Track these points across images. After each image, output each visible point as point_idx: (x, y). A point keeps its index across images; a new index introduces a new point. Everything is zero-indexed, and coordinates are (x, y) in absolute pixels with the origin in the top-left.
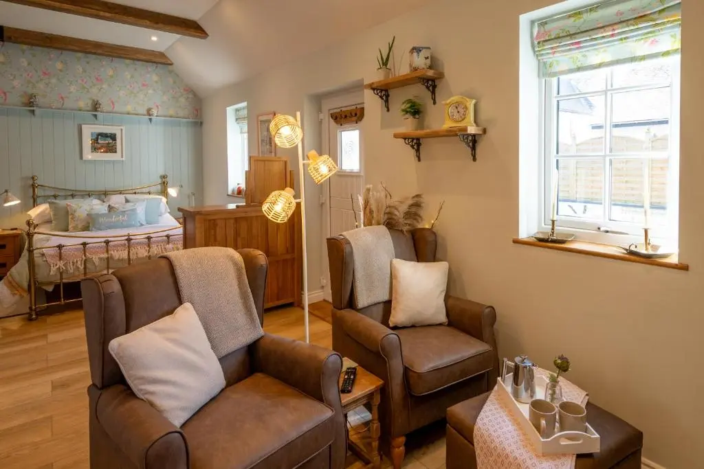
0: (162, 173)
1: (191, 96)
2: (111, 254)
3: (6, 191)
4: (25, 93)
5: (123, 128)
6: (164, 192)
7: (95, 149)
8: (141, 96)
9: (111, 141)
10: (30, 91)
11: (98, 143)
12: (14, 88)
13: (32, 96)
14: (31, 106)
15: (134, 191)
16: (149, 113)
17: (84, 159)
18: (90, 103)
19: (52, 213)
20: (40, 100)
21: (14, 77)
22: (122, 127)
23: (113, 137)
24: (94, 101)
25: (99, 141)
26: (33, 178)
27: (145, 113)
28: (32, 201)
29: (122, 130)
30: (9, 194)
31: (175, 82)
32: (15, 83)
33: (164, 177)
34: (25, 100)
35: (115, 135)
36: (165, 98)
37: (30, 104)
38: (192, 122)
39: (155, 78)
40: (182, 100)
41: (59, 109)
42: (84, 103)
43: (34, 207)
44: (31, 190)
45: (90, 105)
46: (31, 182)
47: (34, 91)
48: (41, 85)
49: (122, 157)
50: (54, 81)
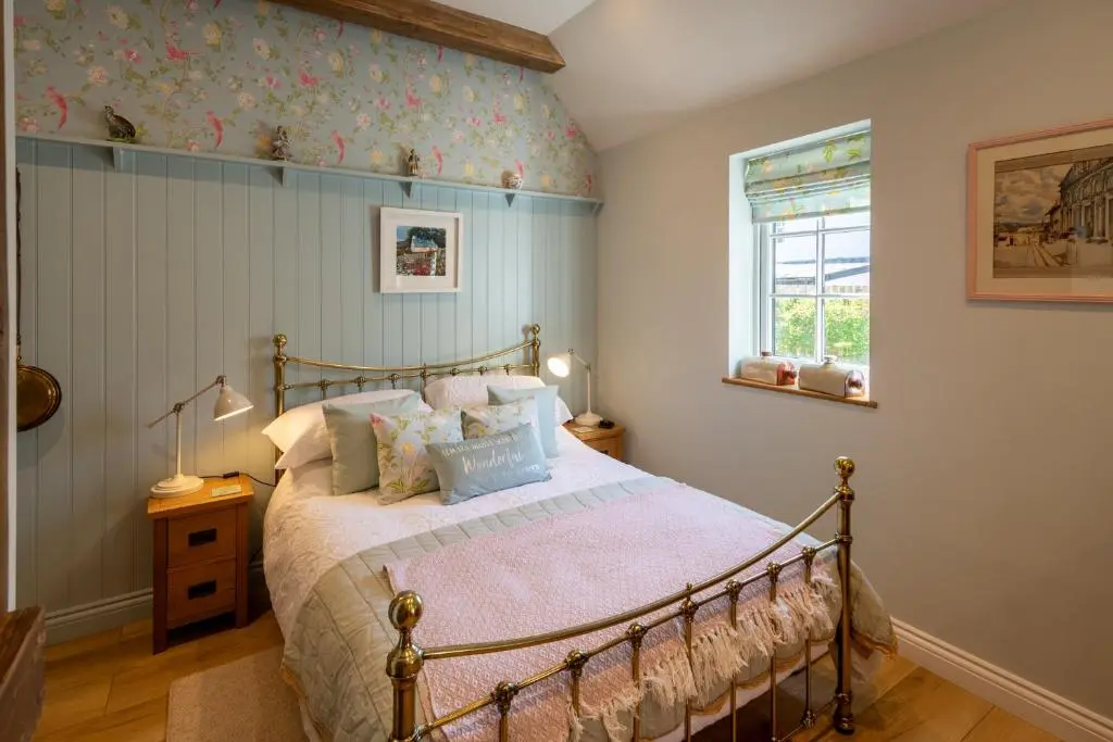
0: (526, 320)
1: (581, 146)
2: (648, 685)
3: (220, 380)
4: (263, 125)
5: (460, 215)
6: (533, 366)
7: (403, 268)
8: (492, 142)
9: (435, 248)
10: (274, 123)
11: (410, 252)
12: (238, 111)
13: (280, 133)
14: (277, 159)
15: (477, 365)
16: (507, 182)
17: (383, 289)
18: (395, 153)
19: (333, 442)
20: (294, 145)
21: (241, 86)
22: (456, 215)
23: (438, 237)
24: (403, 150)
25: (414, 248)
26: (277, 341)
27: (499, 182)
28: (271, 398)
29: (457, 220)
30: (228, 388)
31: (552, 115)
32: (243, 99)
33: (534, 329)
34: (261, 143)
35: (443, 233)
36: (534, 149)
37: (275, 152)
38: (581, 205)
39: (518, 103)
40: (564, 154)
41: (334, 167)
42: (384, 157)
43: (277, 416)
44: (270, 371)
45: (395, 160)
46: (270, 351)
47: (284, 121)
48: (298, 108)
49: (456, 285)
50: (323, 98)
